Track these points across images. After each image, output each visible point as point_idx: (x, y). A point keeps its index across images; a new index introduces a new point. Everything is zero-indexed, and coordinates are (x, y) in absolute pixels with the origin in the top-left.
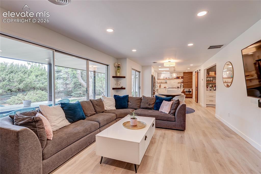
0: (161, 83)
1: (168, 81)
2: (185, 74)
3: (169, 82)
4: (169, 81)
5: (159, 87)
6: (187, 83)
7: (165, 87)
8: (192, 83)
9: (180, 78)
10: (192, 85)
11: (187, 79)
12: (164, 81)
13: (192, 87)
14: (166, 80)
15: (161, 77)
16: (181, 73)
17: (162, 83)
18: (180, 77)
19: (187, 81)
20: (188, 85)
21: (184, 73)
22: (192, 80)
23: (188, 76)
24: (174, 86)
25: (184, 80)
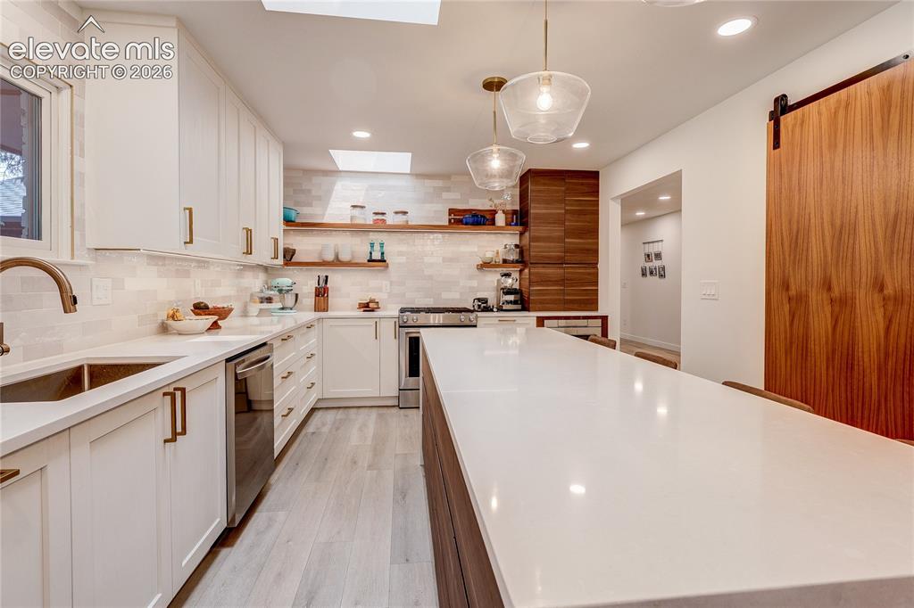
0: (324, 264)
1: (395, 248)
3: (400, 254)
4: (404, 248)
5: (308, 300)
6: (560, 262)
7: (366, 307)
8: (595, 265)
9: (500, 219)
10: (596, 283)
11: (557, 231)
12: (355, 247)
13: (594, 305)
14: (377, 238)
15: (329, 211)
17: (337, 263)
18: (494, 212)
19: (554, 250)
20: (562, 281)
21: (535, 176)
22: (598, 238)
23: (567, 208)
24: (445, 295)
25: (533, 242)
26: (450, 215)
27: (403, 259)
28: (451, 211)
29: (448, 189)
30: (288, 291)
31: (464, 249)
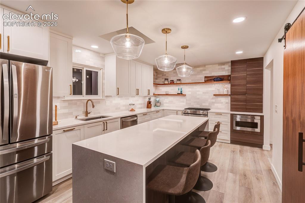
1: (186, 90)
2: (237, 67)
3: (189, 91)
4: (190, 89)
6: (244, 94)
8: (261, 95)
10: (262, 102)
13: (261, 110)
16: (223, 64)
19: (242, 89)
20: (245, 101)
21: (233, 63)
22: (263, 84)
23: (247, 73)
24: (203, 104)
25: (232, 86)
26: (205, 78)
27: (190, 93)
28: (205, 77)
29: (205, 70)
30: (158, 102)
31: (210, 89)
